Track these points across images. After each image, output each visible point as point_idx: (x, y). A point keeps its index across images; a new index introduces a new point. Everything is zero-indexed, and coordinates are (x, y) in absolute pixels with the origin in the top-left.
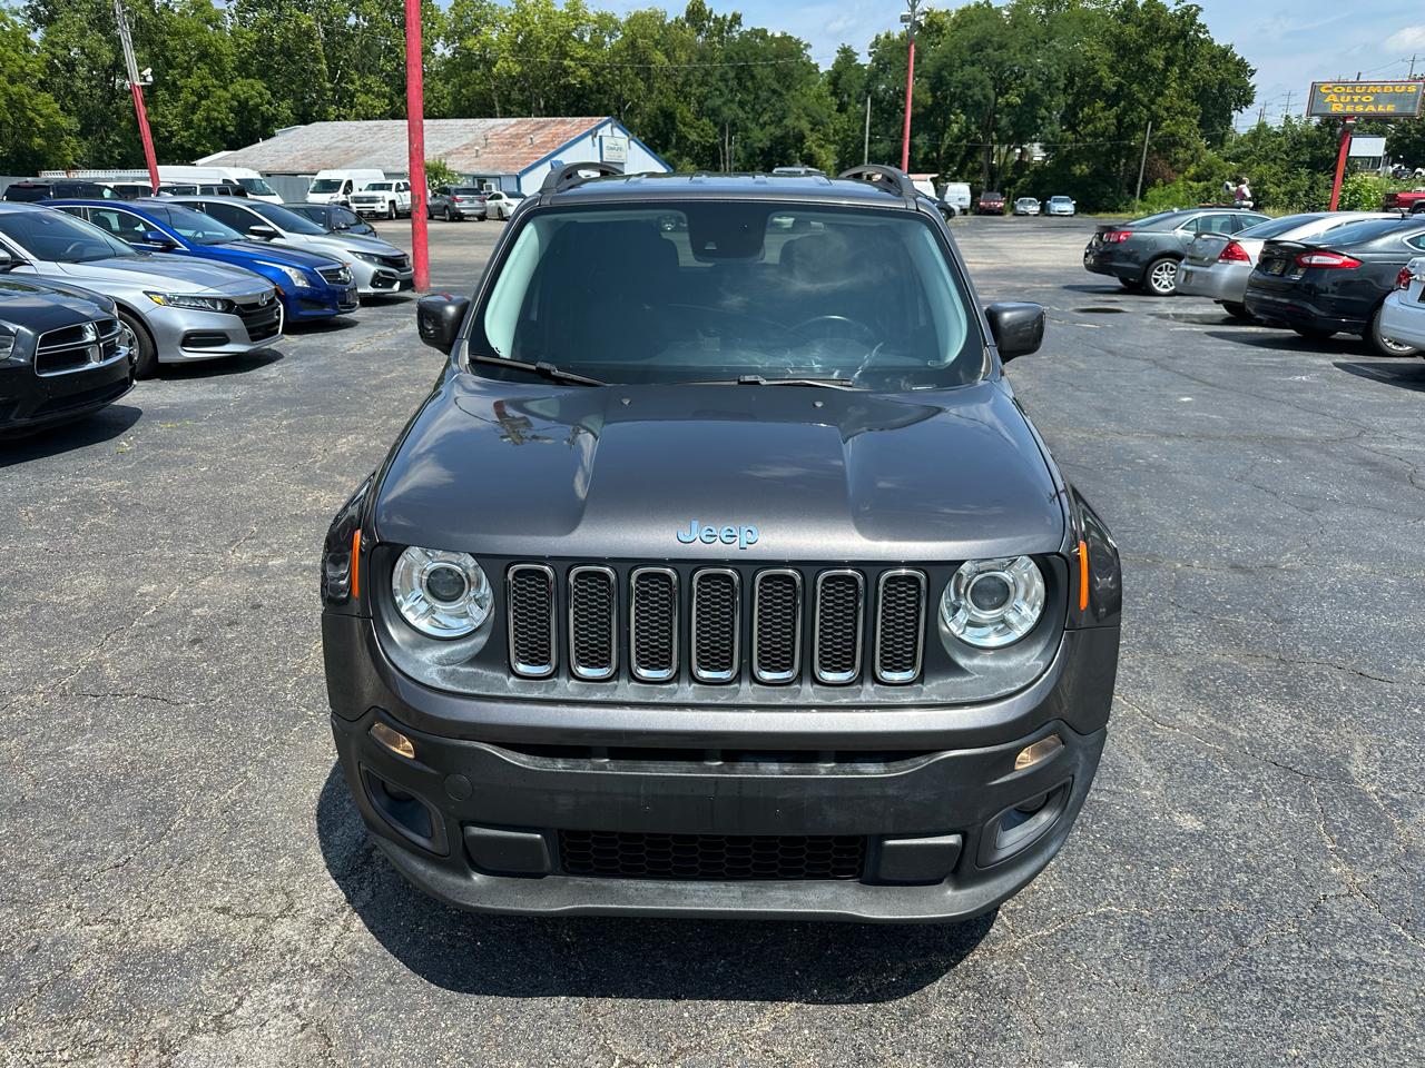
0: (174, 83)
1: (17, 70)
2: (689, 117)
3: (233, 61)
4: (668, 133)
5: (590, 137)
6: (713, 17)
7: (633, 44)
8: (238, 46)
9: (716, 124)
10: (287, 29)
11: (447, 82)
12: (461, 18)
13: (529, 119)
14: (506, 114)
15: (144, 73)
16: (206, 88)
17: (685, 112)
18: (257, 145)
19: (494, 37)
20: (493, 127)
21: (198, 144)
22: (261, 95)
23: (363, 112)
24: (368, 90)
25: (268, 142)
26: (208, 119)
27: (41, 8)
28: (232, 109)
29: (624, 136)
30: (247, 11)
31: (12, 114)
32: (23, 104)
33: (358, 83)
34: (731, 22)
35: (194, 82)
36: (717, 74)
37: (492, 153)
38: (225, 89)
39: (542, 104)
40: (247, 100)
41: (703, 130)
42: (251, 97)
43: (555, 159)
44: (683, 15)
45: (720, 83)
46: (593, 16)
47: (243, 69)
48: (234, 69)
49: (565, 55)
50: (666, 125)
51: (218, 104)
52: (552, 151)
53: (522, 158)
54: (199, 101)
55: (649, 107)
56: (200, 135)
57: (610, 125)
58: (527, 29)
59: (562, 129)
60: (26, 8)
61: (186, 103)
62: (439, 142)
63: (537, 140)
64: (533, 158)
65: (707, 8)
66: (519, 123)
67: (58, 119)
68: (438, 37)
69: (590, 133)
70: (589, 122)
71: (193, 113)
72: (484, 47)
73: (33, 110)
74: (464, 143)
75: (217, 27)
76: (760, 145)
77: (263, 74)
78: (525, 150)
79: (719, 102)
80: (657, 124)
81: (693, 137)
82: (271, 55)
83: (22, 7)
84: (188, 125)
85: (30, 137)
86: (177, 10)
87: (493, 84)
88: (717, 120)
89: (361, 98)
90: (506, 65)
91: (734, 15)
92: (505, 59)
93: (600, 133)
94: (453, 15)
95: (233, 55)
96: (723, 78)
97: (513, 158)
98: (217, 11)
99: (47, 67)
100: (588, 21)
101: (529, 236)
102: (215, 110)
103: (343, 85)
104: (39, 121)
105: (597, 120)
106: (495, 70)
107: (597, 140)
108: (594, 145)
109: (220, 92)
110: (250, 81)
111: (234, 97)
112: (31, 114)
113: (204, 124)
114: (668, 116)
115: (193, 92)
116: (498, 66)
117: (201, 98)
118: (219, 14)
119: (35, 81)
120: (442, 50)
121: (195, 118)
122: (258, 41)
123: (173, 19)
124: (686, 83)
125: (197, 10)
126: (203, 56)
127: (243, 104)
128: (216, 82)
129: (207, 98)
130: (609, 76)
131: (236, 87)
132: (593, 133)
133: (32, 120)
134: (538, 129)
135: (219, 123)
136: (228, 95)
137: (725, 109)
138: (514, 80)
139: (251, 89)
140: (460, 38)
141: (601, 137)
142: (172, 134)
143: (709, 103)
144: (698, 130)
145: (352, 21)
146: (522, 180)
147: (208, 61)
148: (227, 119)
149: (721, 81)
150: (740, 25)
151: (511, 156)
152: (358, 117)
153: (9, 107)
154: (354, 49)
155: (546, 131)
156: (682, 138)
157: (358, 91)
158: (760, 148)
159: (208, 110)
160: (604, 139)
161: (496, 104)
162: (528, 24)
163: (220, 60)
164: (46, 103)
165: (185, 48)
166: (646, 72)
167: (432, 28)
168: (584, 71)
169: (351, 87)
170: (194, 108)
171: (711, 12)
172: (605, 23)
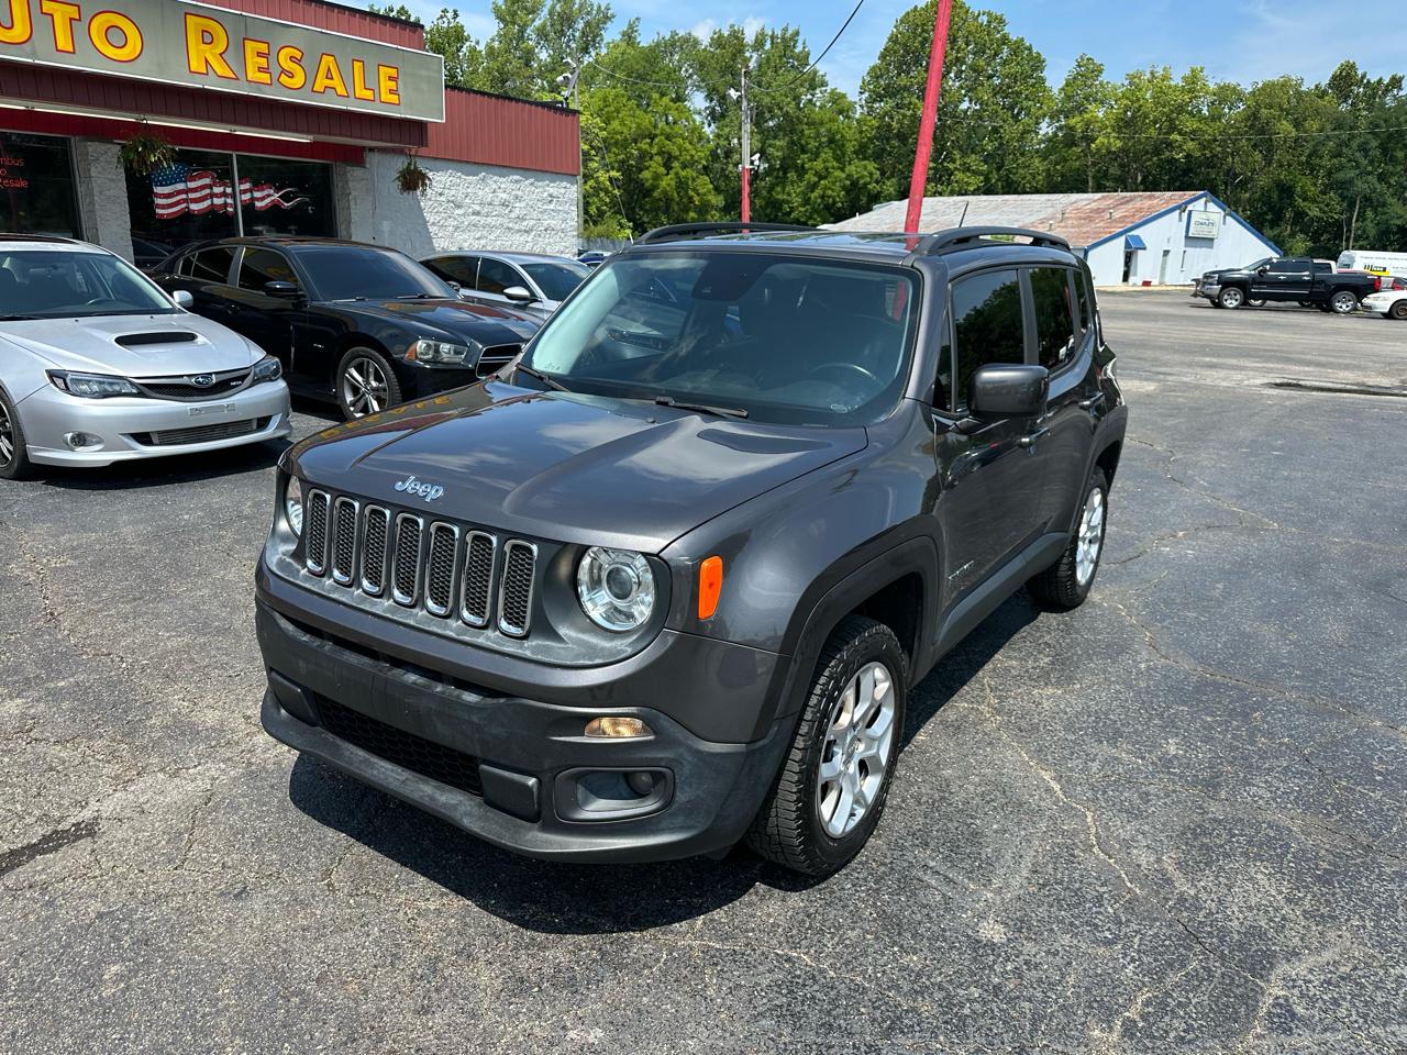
0: (803, 166)
1: (688, 158)
2: (1312, 191)
3: (853, 146)
4: (1281, 209)
5: (1178, 212)
6: (1365, 81)
7: (1255, 116)
8: (861, 132)
9: (1344, 198)
10: (904, 116)
11: (1044, 160)
12: (1069, 98)
13: (1116, 194)
14: (1099, 188)
15: (753, 158)
16: (827, 169)
17: (1306, 184)
18: (854, 219)
19: (1101, 115)
20: (1075, 202)
21: (810, 218)
22: (871, 174)
23: (957, 189)
24: (966, 169)
25: (865, 216)
26: (822, 197)
27: (717, 108)
28: (844, 188)
29: (1220, 210)
30: (875, 101)
31: (678, 194)
32: (687, 184)
33: (958, 162)
34: (1387, 86)
35: (819, 165)
36: (1355, 144)
37: (1066, 227)
38: (842, 170)
39: (1140, 178)
40: (858, 179)
41: (1327, 205)
42: (863, 177)
43: (1130, 234)
44: (1325, 82)
45: (1358, 154)
46: (1212, 86)
47: (861, 151)
48: (855, 152)
49: (1173, 129)
50: (1281, 199)
51: (834, 183)
52: (1129, 225)
53: (1096, 233)
54: (819, 181)
55: (1263, 181)
56: (814, 210)
57: (1204, 199)
58: (1136, 105)
59: (1148, 203)
60: (707, 108)
61: (808, 183)
62: (1017, 217)
63: (1117, 215)
64: (1106, 233)
65: (1360, 73)
66: (1103, 197)
67: (710, 197)
68: (1045, 116)
69: (1179, 207)
70: (1180, 197)
71: (812, 192)
72: (1088, 124)
73: (694, 190)
74: (1042, 217)
75: (848, 117)
76: (1399, 222)
77: (878, 156)
78: (1101, 224)
79: (1352, 174)
80: (1270, 197)
81: (1314, 212)
82: (888, 139)
83: (703, 108)
84: (807, 202)
85: (687, 212)
86: (818, 104)
87: (1090, 160)
88: (1345, 193)
89: (959, 175)
90: (1107, 141)
91: (1393, 78)
92: (1107, 136)
93: (1190, 207)
94: (1062, 95)
95: (856, 140)
96: (1364, 149)
97: (1087, 232)
98: (850, 103)
99: (711, 154)
100: (1207, 93)
101: (606, 278)
102: (829, 188)
103: (945, 164)
104: (697, 200)
105: (1189, 194)
106: (1093, 146)
107: (1185, 215)
108: (1180, 220)
109: (838, 173)
110: (864, 163)
111: (849, 177)
112: (691, 193)
113: (819, 200)
114: (1286, 190)
115: (816, 173)
116: (1097, 141)
117: (821, 178)
118: (852, 106)
119: (700, 166)
120: (1046, 129)
121: (813, 195)
122: (878, 128)
123: (814, 111)
124: (1314, 153)
125: (833, 103)
126: (831, 141)
127: (854, 184)
128: (835, 164)
129: (825, 178)
130: (1219, 149)
131: (851, 169)
132: (1182, 208)
133: (691, 198)
134: (1122, 204)
135: (831, 200)
136: (844, 175)
137: (1359, 183)
138: (1113, 156)
139: (863, 169)
140: (1066, 117)
141: (1190, 212)
142: (792, 210)
143: (1340, 176)
144: (1322, 205)
145: (964, 106)
146: (1090, 253)
147: (833, 146)
148: (839, 196)
149: (1359, 150)
150: (1400, 88)
151: (1085, 230)
152: (952, 193)
153: (677, 188)
154: (963, 130)
155: (1130, 206)
156: (1300, 215)
157: (958, 170)
158: (1398, 226)
159: (825, 188)
160: (1193, 213)
161: (1090, 179)
162: (1138, 100)
163: (843, 145)
164: (704, 184)
165: (818, 135)
166: (1265, 143)
167: (1040, 108)
168: (1191, 145)
169: (951, 166)
170: (813, 187)
171: (1364, 76)
172: (1226, 94)
